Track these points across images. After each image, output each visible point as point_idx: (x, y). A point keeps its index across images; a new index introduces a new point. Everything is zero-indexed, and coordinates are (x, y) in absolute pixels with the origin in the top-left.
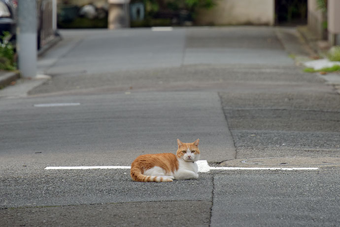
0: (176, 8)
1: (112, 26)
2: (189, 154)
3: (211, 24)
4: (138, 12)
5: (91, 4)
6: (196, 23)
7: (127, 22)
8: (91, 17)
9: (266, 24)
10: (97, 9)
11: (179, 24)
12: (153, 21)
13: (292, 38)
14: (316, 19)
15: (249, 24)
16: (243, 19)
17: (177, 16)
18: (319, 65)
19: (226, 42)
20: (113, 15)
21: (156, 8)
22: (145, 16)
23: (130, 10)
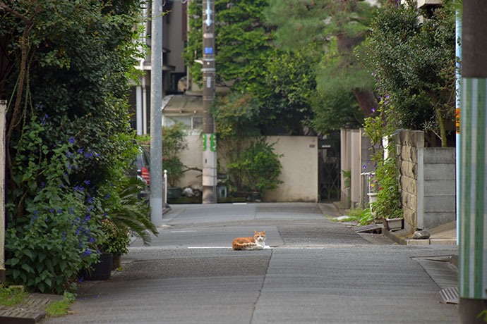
0: (250, 190)
1: (204, 202)
2: (260, 237)
3: (274, 201)
4: (223, 192)
5: (189, 187)
6: (263, 201)
7: (216, 200)
8: (190, 196)
9: (313, 201)
10: (194, 190)
11: (251, 201)
12: (233, 199)
13: (330, 209)
14: (345, 195)
15: (301, 201)
16: (297, 198)
17: (251, 195)
18: (340, 218)
19: (283, 209)
20: (205, 194)
21: (235, 190)
22: (227, 195)
23: (217, 190)
